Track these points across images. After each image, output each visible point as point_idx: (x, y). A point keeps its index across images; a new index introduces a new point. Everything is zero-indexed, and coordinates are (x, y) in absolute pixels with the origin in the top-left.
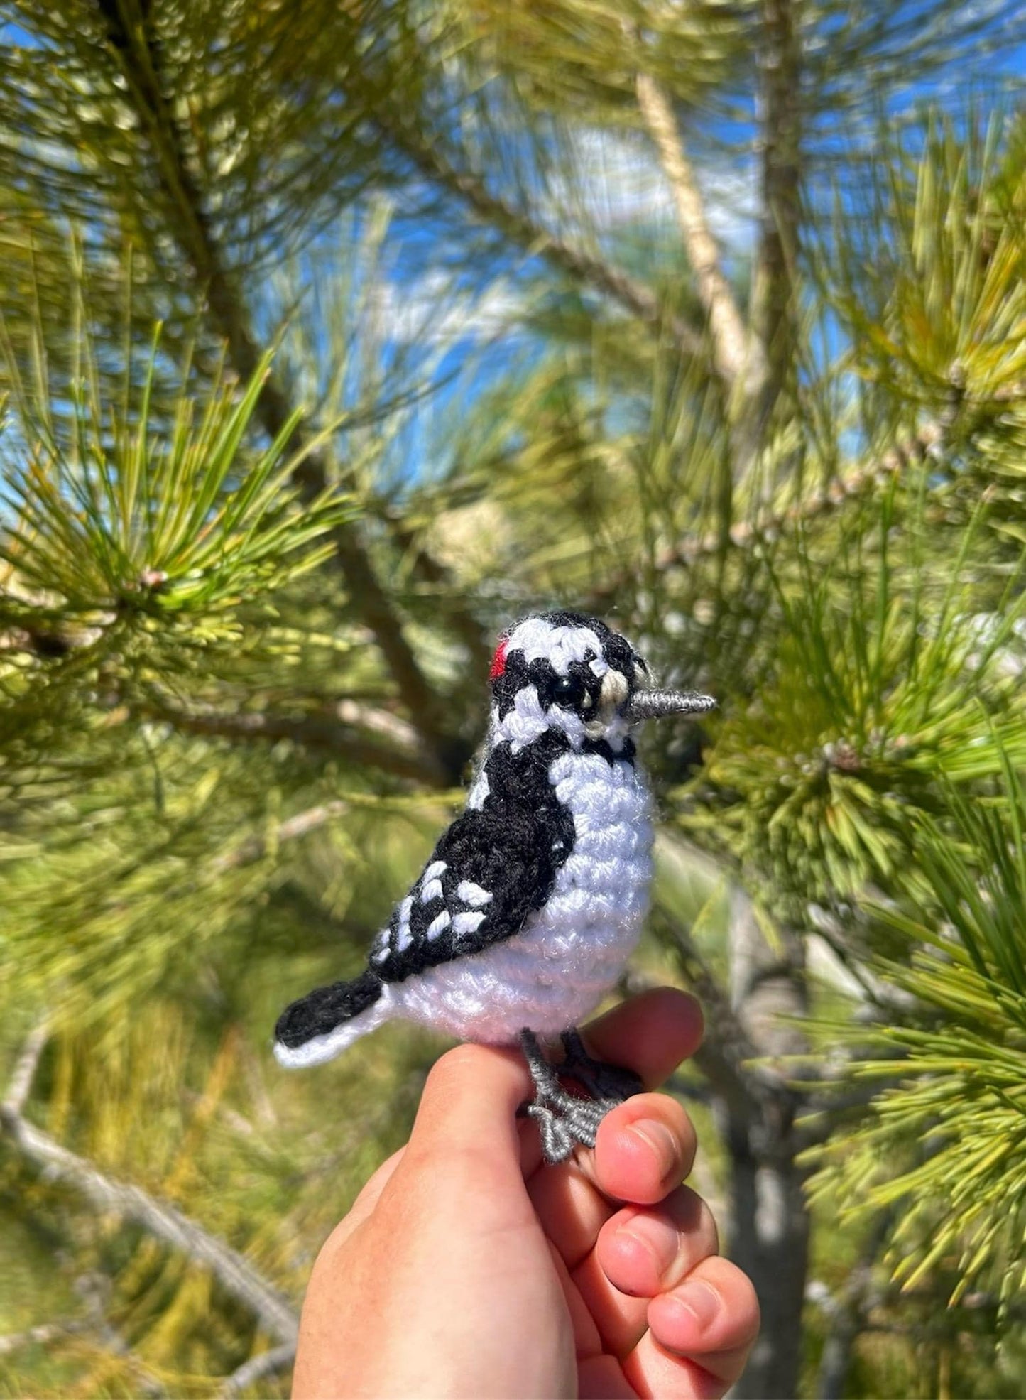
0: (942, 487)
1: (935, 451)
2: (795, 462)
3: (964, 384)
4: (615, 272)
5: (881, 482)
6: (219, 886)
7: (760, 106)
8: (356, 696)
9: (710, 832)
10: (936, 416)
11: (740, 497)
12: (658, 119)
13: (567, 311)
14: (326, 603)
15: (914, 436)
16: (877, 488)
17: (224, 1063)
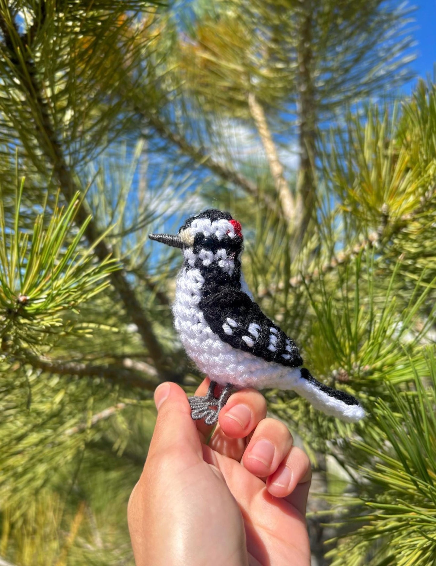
0: (380, 258)
1: (376, 244)
2: (316, 252)
3: (388, 213)
4: (240, 176)
5: (353, 258)
6: (69, 442)
7: (299, 106)
8: (130, 356)
9: (284, 411)
10: (376, 229)
11: (294, 267)
12: (257, 114)
13: (221, 191)
14: (115, 314)
15: (367, 238)
16: (352, 260)
17: (79, 518)
